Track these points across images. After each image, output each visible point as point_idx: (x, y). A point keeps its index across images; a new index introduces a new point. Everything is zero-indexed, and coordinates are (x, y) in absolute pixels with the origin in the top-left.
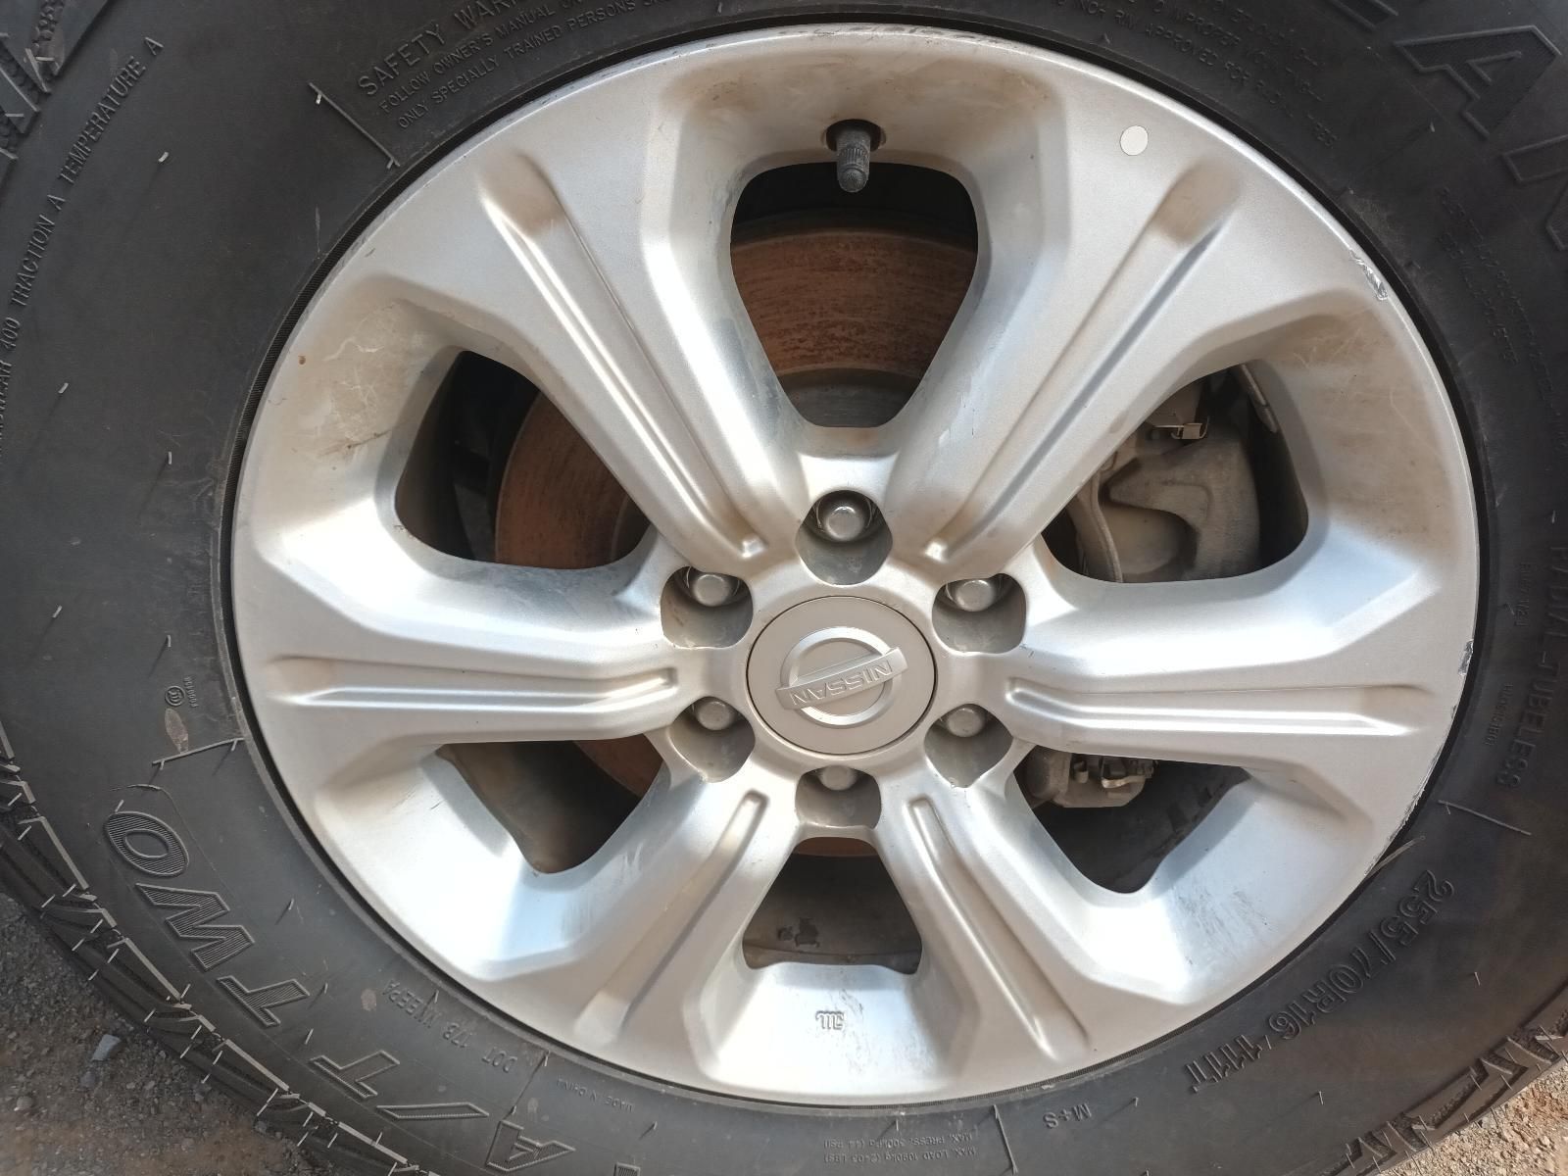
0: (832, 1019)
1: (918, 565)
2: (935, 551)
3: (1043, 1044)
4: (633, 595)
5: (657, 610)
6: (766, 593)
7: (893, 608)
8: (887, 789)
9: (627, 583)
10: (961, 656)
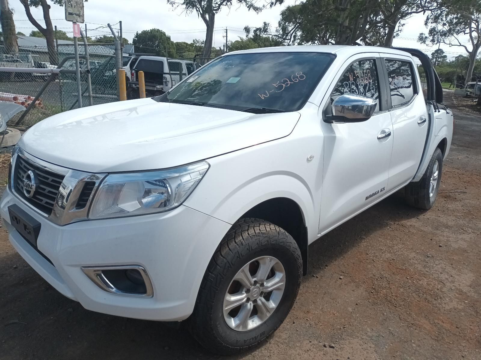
0: (253, 321)
1: (259, 284)
2: (260, 282)
3: (268, 315)
4: (243, 292)
5: (245, 293)
6: (251, 289)
7: (258, 287)
8: (257, 299)
9: (242, 292)
10: (261, 288)
